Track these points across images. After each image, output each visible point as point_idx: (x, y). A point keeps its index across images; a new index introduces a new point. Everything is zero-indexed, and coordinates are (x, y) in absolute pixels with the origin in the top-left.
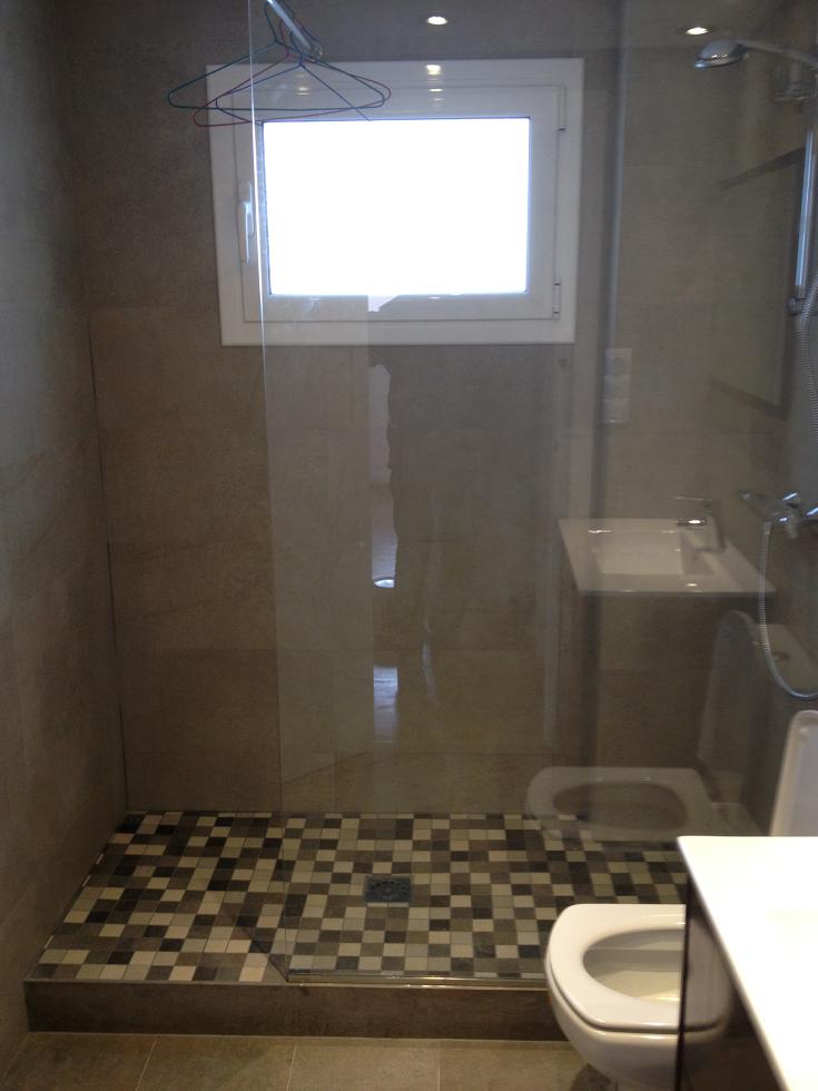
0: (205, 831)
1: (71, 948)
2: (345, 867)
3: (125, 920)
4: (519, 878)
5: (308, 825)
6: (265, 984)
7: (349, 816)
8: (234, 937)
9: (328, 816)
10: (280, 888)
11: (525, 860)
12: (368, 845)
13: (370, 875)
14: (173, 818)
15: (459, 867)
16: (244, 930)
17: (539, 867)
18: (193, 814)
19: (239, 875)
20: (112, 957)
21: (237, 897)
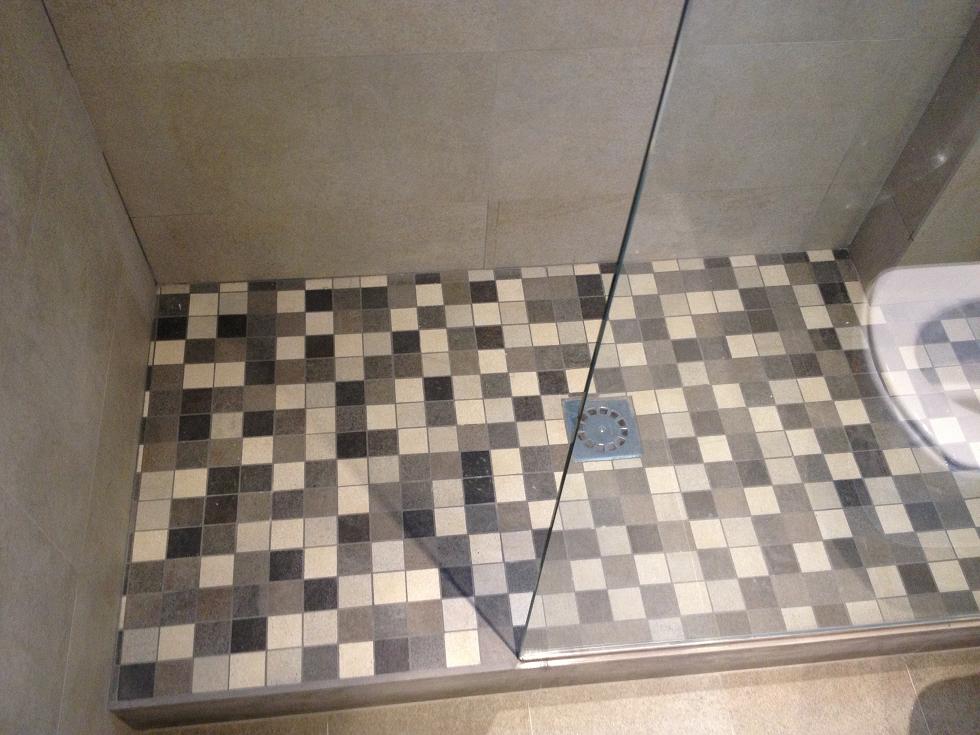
0: (294, 324)
1: (163, 623)
2: (526, 384)
3: (228, 546)
4: (786, 390)
5: (451, 298)
6: (486, 669)
7: (503, 274)
8: (410, 564)
9: (476, 276)
10: (447, 441)
11: (782, 352)
12: (546, 334)
13: (566, 396)
14: (236, 299)
15: (694, 373)
16: (421, 546)
17: (807, 366)
18: (264, 288)
19: (377, 418)
20: (235, 635)
21: (387, 469)
